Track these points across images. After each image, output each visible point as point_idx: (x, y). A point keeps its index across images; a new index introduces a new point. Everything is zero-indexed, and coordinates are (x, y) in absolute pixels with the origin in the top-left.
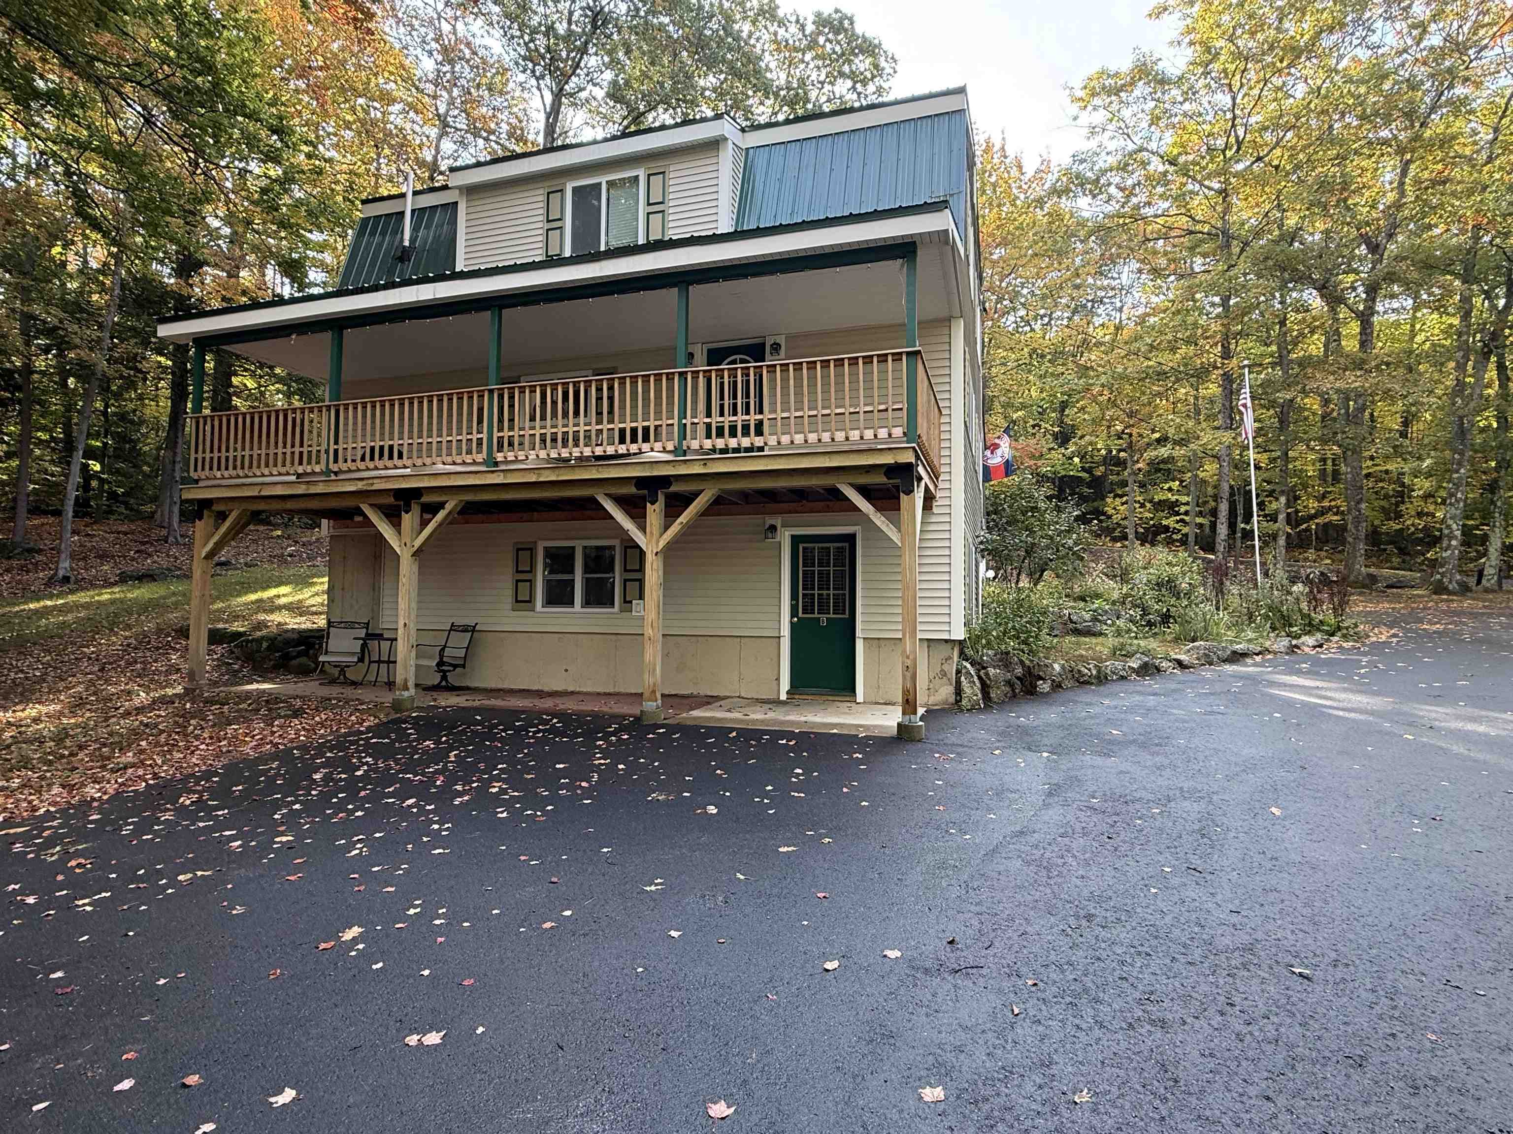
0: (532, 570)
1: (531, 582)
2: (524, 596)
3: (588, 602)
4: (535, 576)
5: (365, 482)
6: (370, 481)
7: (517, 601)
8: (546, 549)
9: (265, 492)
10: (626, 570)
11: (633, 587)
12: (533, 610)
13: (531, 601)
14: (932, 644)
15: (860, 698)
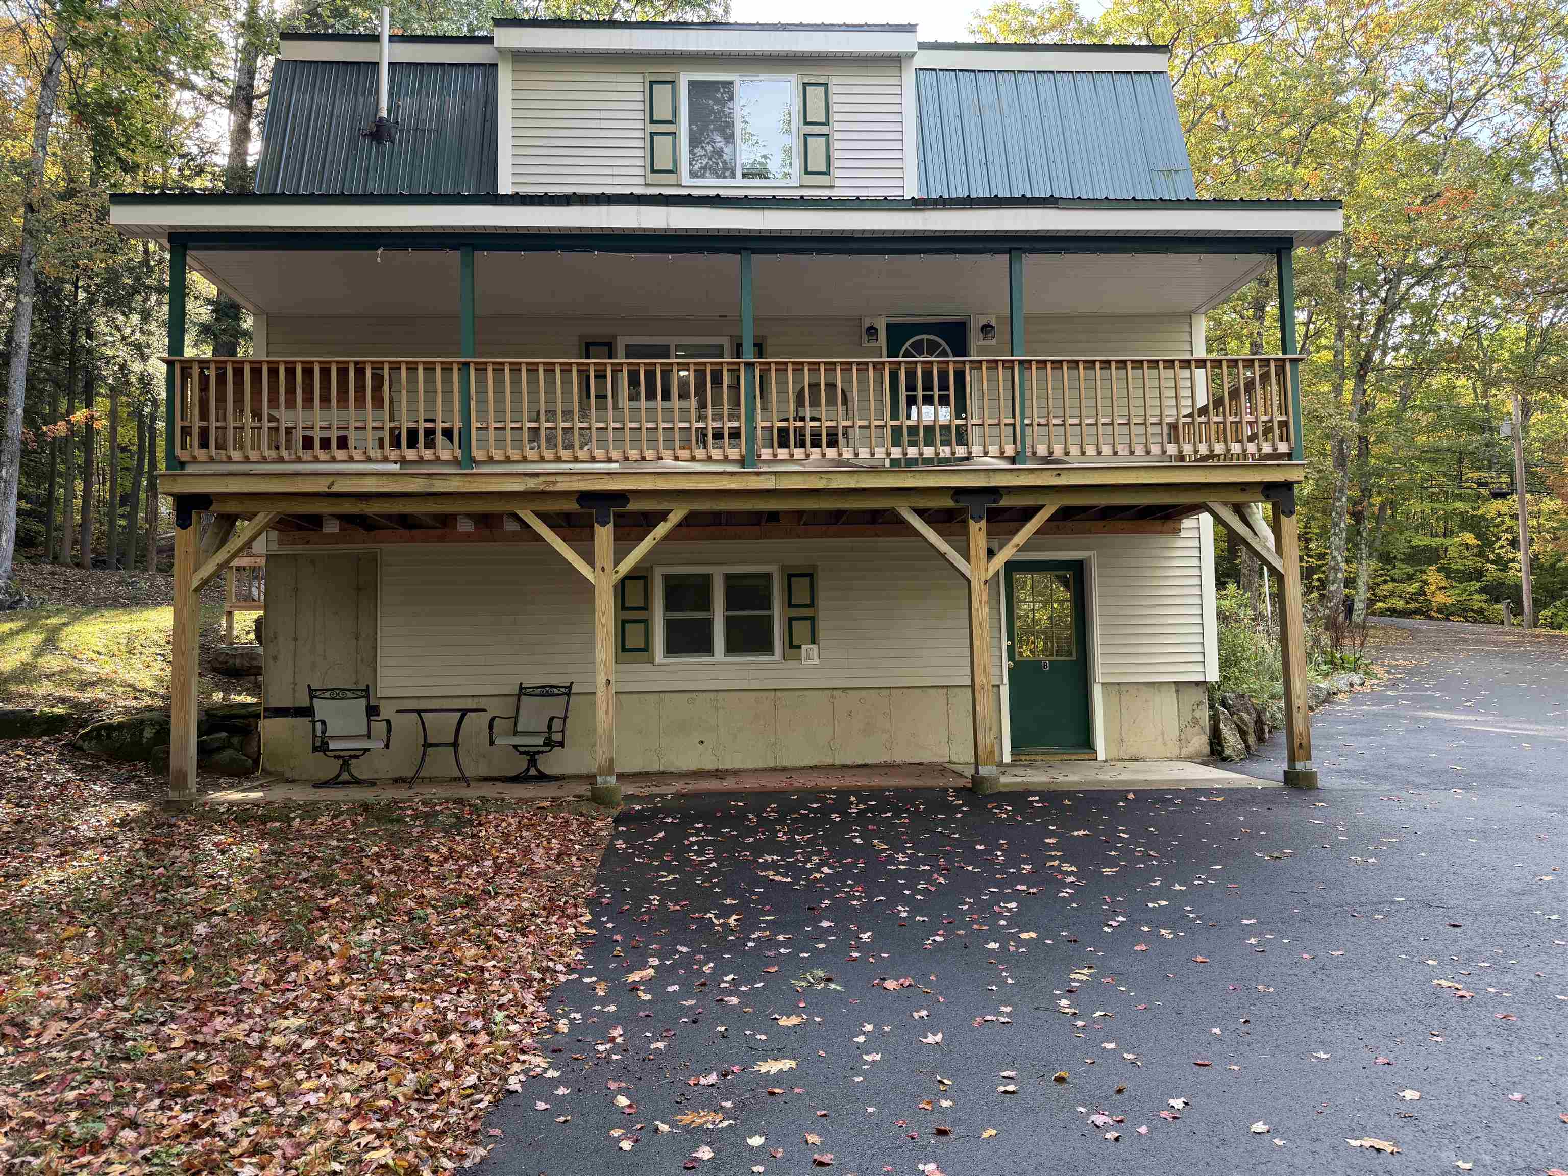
0: (646, 607)
1: (646, 623)
2: (635, 639)
3: (732, 648)
4: (652, 612)
5: (541, 479)
6: (552, 479)
7: (624, 649)
8: (667, 578)
9: (342, 486)
10: (790, 605)
11: (802, 628)
12: (651, 661)
13: (646, 648)
14: (1181, 688)
15: (1101, 756)
